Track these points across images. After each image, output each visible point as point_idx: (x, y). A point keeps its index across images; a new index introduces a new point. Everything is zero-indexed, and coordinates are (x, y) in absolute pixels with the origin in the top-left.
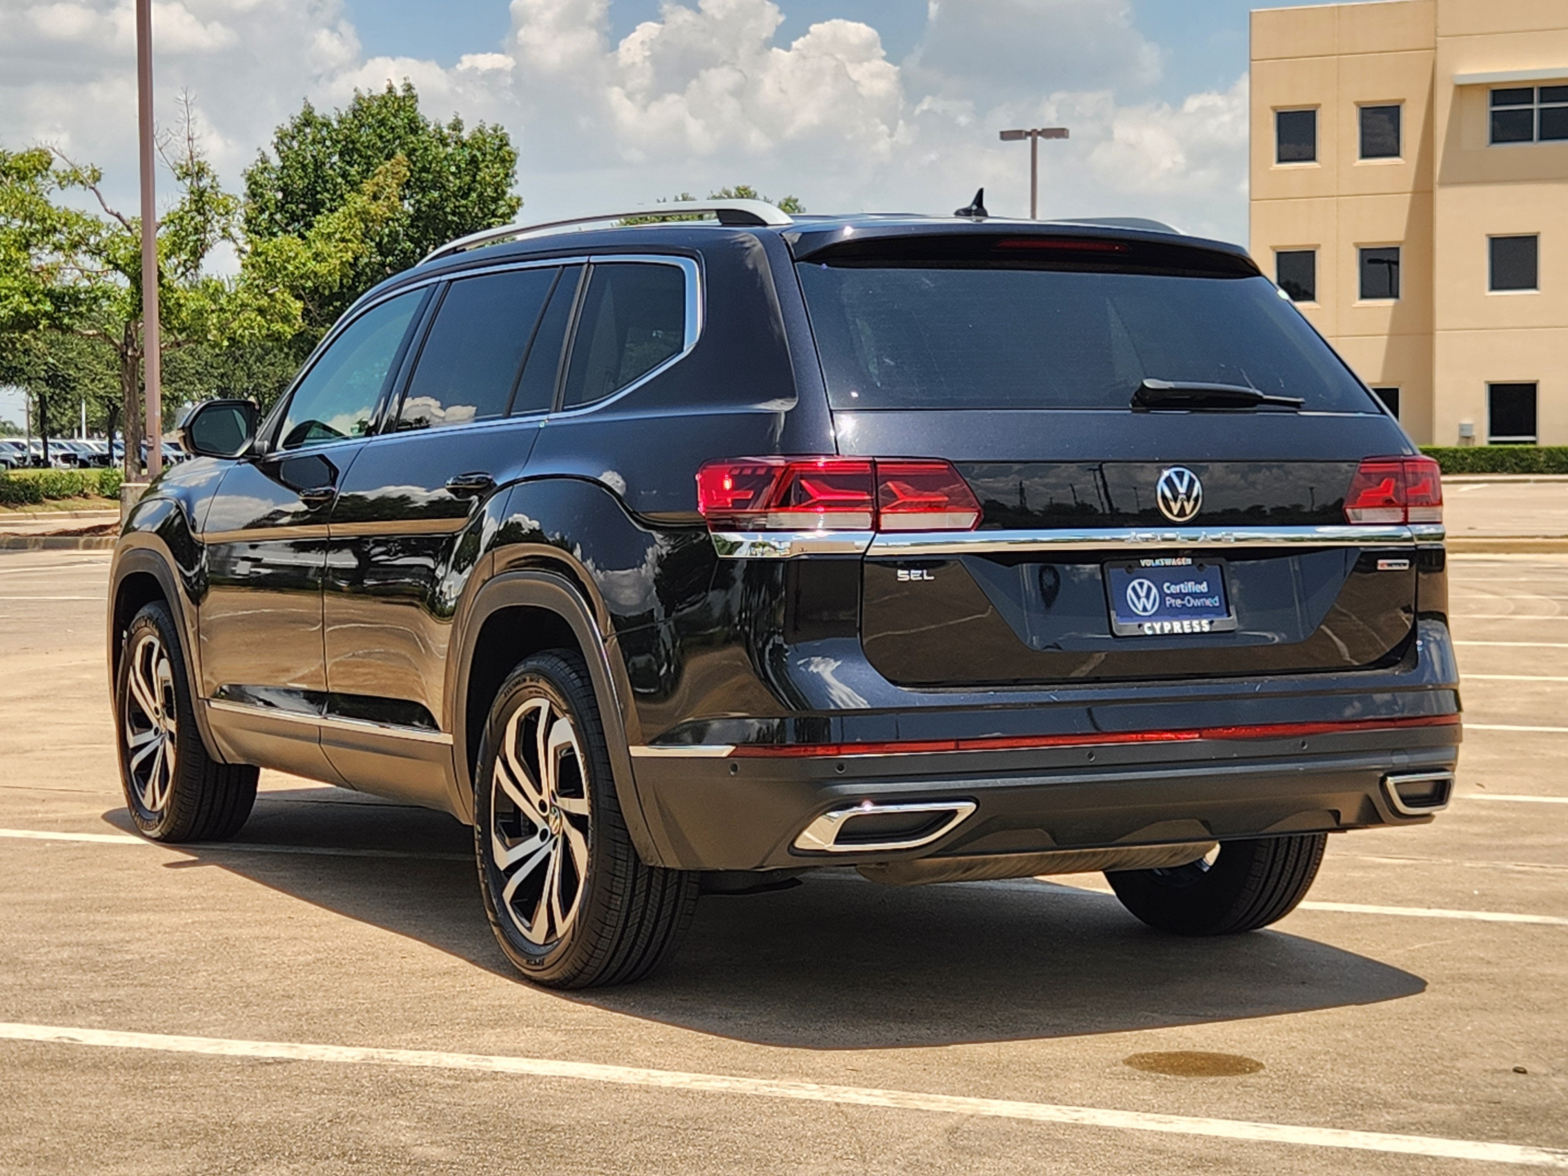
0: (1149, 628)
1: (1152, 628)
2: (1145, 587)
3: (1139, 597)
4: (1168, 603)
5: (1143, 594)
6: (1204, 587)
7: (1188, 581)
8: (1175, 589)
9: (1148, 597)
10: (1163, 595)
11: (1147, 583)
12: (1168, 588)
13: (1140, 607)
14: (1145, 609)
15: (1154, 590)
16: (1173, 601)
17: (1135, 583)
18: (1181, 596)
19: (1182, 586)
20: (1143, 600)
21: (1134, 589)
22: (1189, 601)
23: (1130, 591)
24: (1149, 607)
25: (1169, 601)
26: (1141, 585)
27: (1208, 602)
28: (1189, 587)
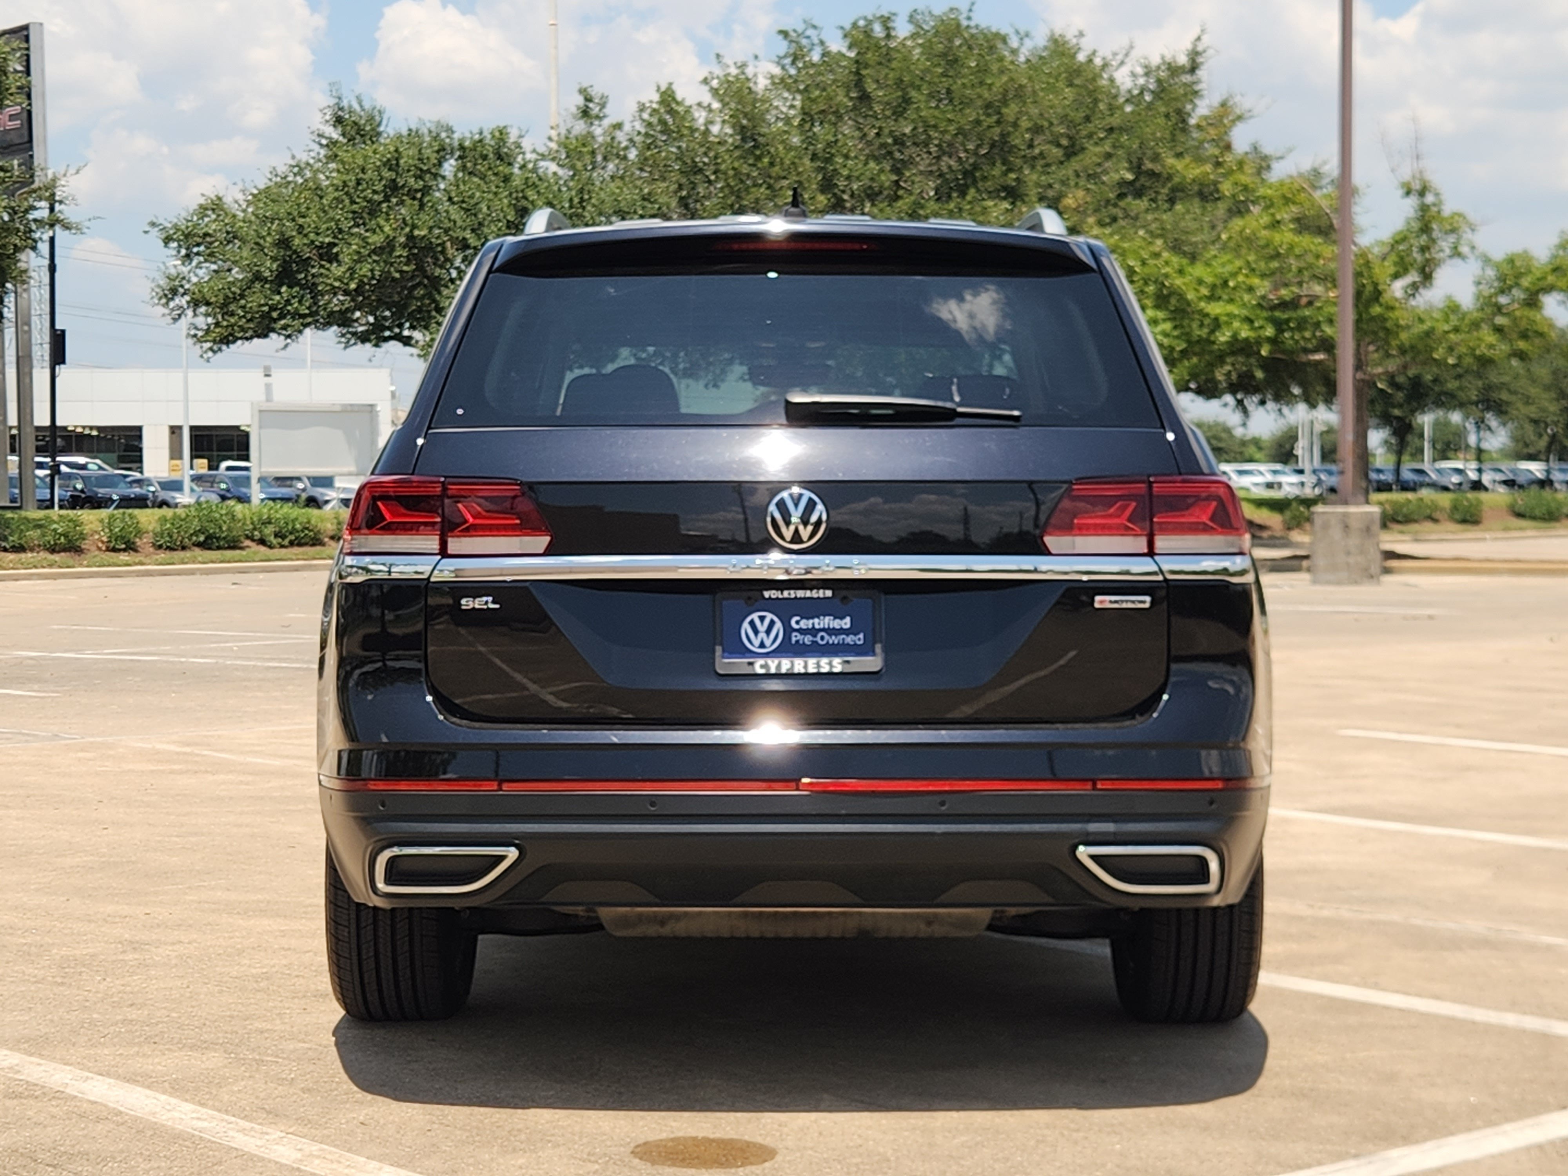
0: (762, 667)
1: (765, 666)
2: (767, 622)
3: (756, 632)
4: (794, 640)
5: (762, 628)
6: (846, 623)
7: (824, 616)
8: (805, 624)
9: (768, 632)
10: (788, 630)
11: (769, 616)
12: (797, 622)
13: (757, 643)
14: (762, 645)
15: (778, 625)
16: (800, 637)
17: (755, 616)
18: (813, 631)
19: (816, 620)
20: (763, 635)
21: (752, 623)
22: (822, 638)
23: (746, 625)
24: (768, 642)
25: (795, 637)
26: (762, 619)
27: (849, 639)
28: (827, 622)
